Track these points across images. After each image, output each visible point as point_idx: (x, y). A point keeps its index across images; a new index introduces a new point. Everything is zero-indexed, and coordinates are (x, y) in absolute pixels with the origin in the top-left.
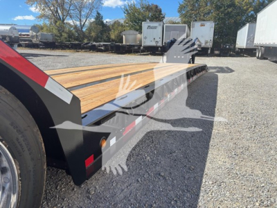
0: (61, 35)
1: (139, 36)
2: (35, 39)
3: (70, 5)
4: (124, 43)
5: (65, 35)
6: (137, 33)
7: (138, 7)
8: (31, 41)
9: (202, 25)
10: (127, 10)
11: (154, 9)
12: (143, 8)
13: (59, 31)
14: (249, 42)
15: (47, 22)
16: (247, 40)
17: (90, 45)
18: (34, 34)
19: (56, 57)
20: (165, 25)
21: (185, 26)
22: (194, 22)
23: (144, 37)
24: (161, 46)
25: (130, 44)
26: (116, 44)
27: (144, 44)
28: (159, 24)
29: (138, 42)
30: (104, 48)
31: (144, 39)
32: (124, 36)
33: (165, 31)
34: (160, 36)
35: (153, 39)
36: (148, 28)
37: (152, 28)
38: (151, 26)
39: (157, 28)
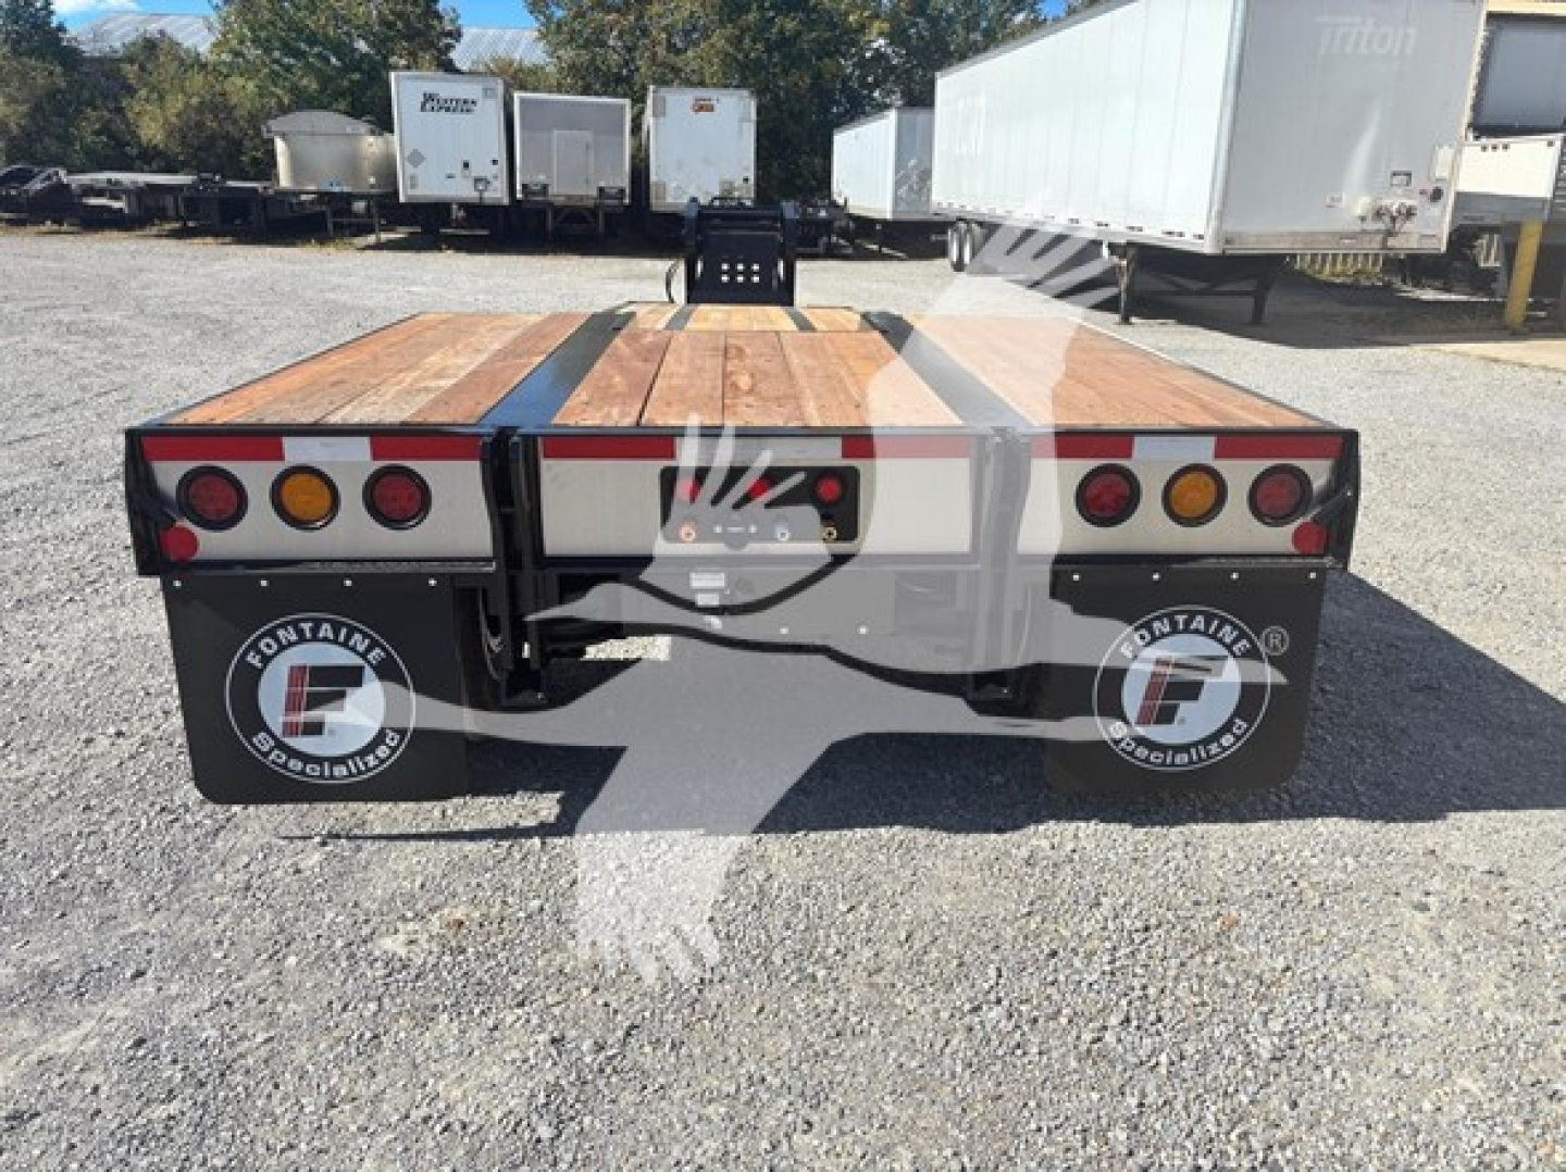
1: (371, 142)
4: (285, 181)
6: (362, 127)
9: (703, 107)
14: (903, 191)
16: (898, 184)
17: (37, 185)
20: (517, 95)
21: (622, 107)
22: (663, 91)
23: (407, 153)
24: (506, 201)
25: (326, 187)
26: (232, 184)
27: (411, 192)
28: (485, 90)
29: (372, 180)
30: (129, 205)
31: (409, 166)
32: (280, 145)
33: (523, 128)
34: (497, 150)
35: (461, 164)
36: (423, 108)
37: (450, 106)
38: (443, 95)
39: (476, 109)
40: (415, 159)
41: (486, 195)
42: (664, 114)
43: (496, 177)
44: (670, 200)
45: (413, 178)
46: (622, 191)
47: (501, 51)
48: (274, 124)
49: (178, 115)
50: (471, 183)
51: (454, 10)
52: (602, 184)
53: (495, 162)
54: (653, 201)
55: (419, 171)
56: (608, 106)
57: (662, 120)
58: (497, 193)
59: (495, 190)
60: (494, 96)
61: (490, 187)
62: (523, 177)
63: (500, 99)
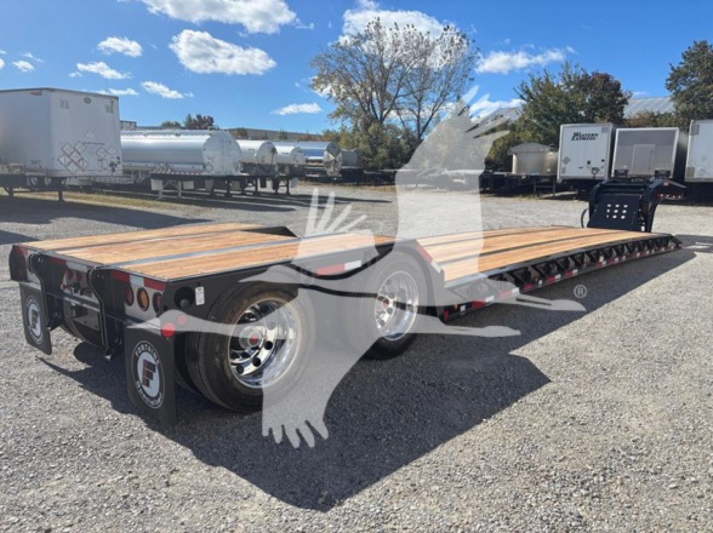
0: (376, 153)
1: (551, 155)
2: (331, 169)
3: (399, 87)
4: (514, 172)
5: (383, 152)
6: (547, 148)
7: (558, 82)
8: (325, 172)
10: (527, 92)
11: (599, 84)
12: (568, 85)
13: (371, 145)
15: (349, 125)
18: (332, 157)
19: (369, 205)
20: (618, 130)
21: (674, 132)
22: (698, 122)
23: (563, 158)
24: (606, 178)
25: (530, 174)
26: (496, 173)
27: (562, 175)
28: (603, 129)
29: (549, 170)
30: (466, 181)
31: (563, 164)
32: (514, 157)
33: (619, 144)
34: (605, 155)
35: (586, 162)
36: (573, 139)
37: (584, 138)
38: (582, 133)
39: (597, 138)
40: (566, 161)
41: (597, 175)
42: (697, 133)
43: (602, 167)
44: (696, 176)
45: (564, 169)
46: (669, 172)
47: (649, 109)
48: (513, 149)
49: (500, 148)
50: (590, 171)
51: (630, 92)
52: (657, 169)
53: (603, 161)
54: (686, 177)
55: (568, 166)
56: (666, 131)
57: (696, 136)
58: (603, 174)
59: (601, 173)
60: (607, 132)
61: (599, 172)
62: (615, 167)
63: (610, 132)
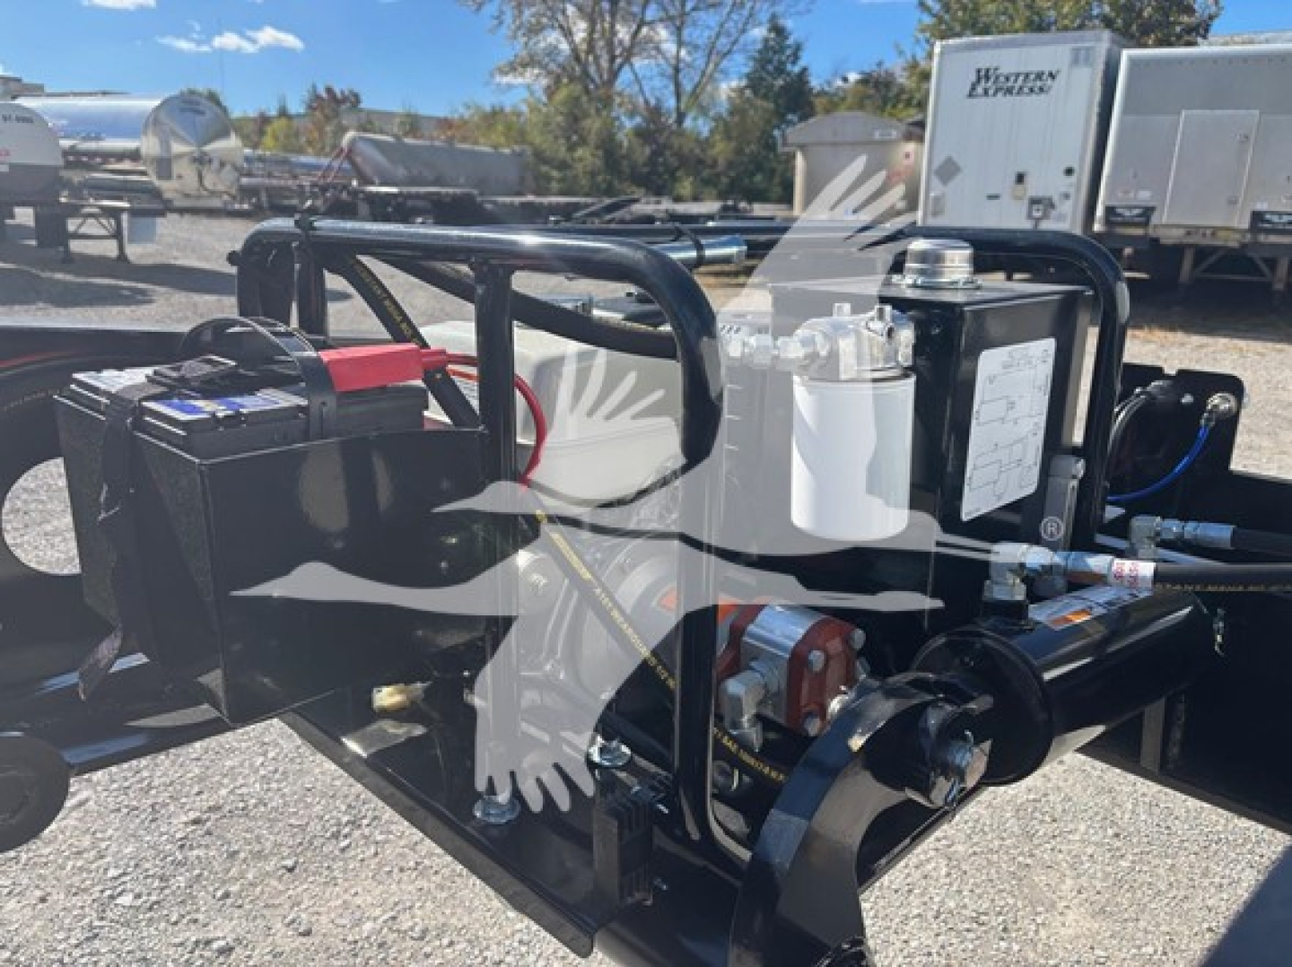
20: (1126, 55)
28: (1074, 54)
31: (936, 182)
32: (800, 161)
33: (1126, 110)
34: (1077, 149)
35: (1013, 178)
36: (971, 93)
38: (1005, 69)
39: (1057, 86)
40: (948, 171)
41: (1045, 224)
43: (1066, 196)
45: (938, 200)
48: (796, 133)
50: (1022, 207)
52: (1260, 207)
53: (1069, 172)
55: (949, 191)
58: (1065, 220)
59: (1061, 217)
60: (1088, 61)
61: (1053, 213)
62: (1110, 193)
63: (1100, 67)
